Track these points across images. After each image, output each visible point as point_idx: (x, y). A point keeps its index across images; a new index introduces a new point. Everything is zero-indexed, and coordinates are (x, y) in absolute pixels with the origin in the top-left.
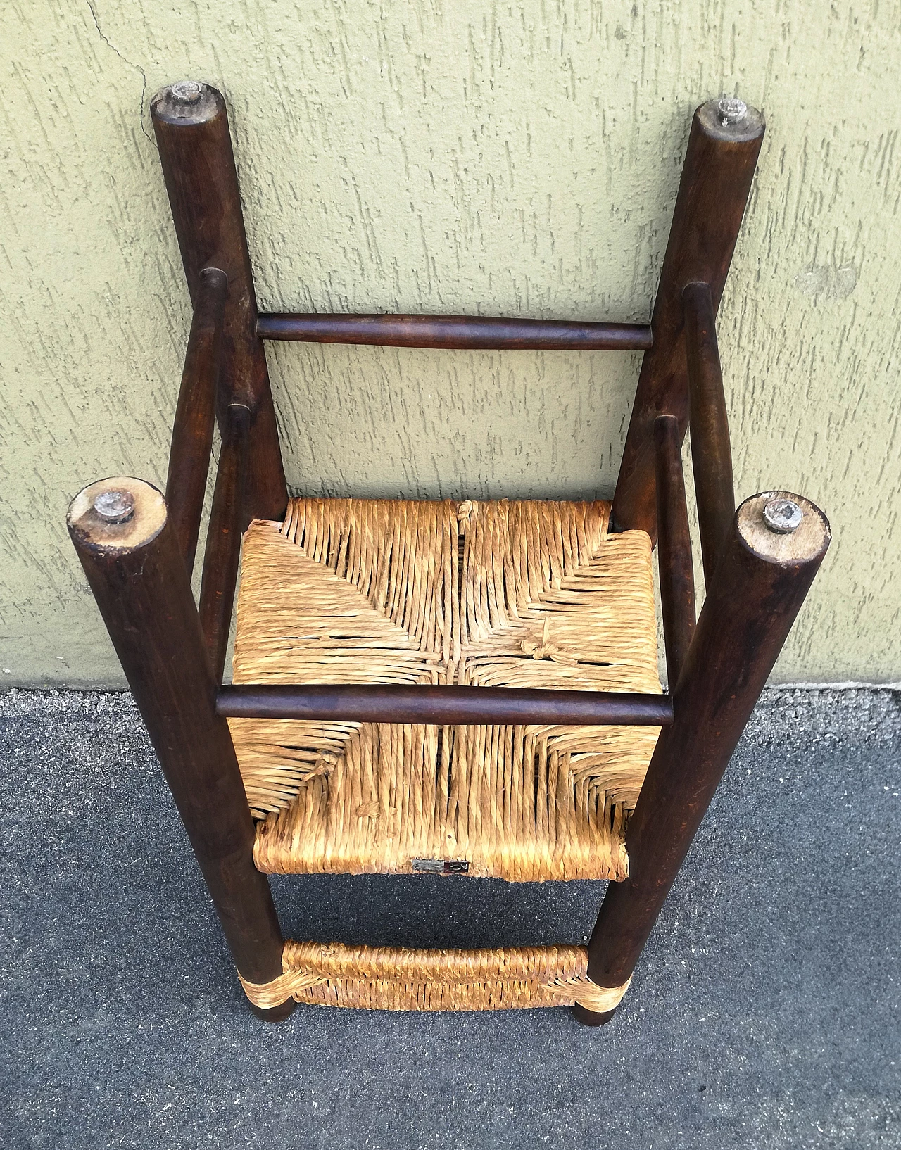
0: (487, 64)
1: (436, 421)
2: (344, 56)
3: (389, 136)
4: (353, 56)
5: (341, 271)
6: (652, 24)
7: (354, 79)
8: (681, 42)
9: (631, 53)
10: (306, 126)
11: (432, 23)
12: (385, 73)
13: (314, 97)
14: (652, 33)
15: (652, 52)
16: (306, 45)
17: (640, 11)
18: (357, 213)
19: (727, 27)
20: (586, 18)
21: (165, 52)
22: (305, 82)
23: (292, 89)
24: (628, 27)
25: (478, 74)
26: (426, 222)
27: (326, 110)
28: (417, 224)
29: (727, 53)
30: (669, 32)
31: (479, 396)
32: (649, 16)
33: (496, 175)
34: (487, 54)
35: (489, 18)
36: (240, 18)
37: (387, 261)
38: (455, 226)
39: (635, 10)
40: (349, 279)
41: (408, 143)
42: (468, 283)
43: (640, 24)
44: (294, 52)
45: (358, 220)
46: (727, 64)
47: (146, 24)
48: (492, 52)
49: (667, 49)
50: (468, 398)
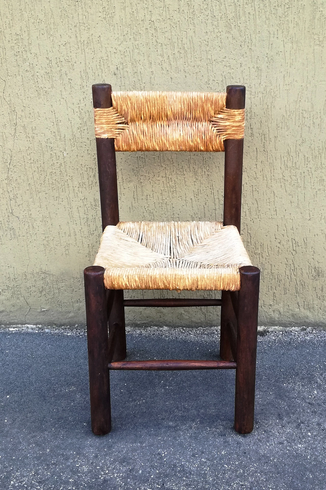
0: (85, 81)
1: (78, 192)
2: (52, 79)
3: (63, 99)
4: (54, 79)
5: (51, 139)
6: (121, 71)
7: (55, 85)
8: (129, 76)
9: (118, 78)
10: (43, 97)
11: (72, 71)
12: (61, 83)
13: (45, 89)
14: (122, 73)
15: (122, 78)
16: (43, 76)
17: (118, 68)
18: (55, 121)
19: (139, 72)
20: (107, 70)
21: (11, 77)
22: (43, 85)
23: (40, 87)
24: (116, 72)
25: (83, 84)
26: (72, 124)
27: (48, 93)
28: (70, 125)
29: (140, 79)
30: (126, 74)
31: (90, 183)
32: (121, 70)
33: (90, 110)
34: (85, 78)
35: (85, 70)
36: (28, 69)
37: (63, 136)
38: (80, 126)
39: (117, 68)
40: (53, 141)
41: (67, 101)
42: (85, 143)
43: (119, 72)
44: (41, 78)
45: (55, 123)
46: (141, 81)
47: (7, 70)
48: (86, 79)
49: (126, 77)
50: (87, 183)
